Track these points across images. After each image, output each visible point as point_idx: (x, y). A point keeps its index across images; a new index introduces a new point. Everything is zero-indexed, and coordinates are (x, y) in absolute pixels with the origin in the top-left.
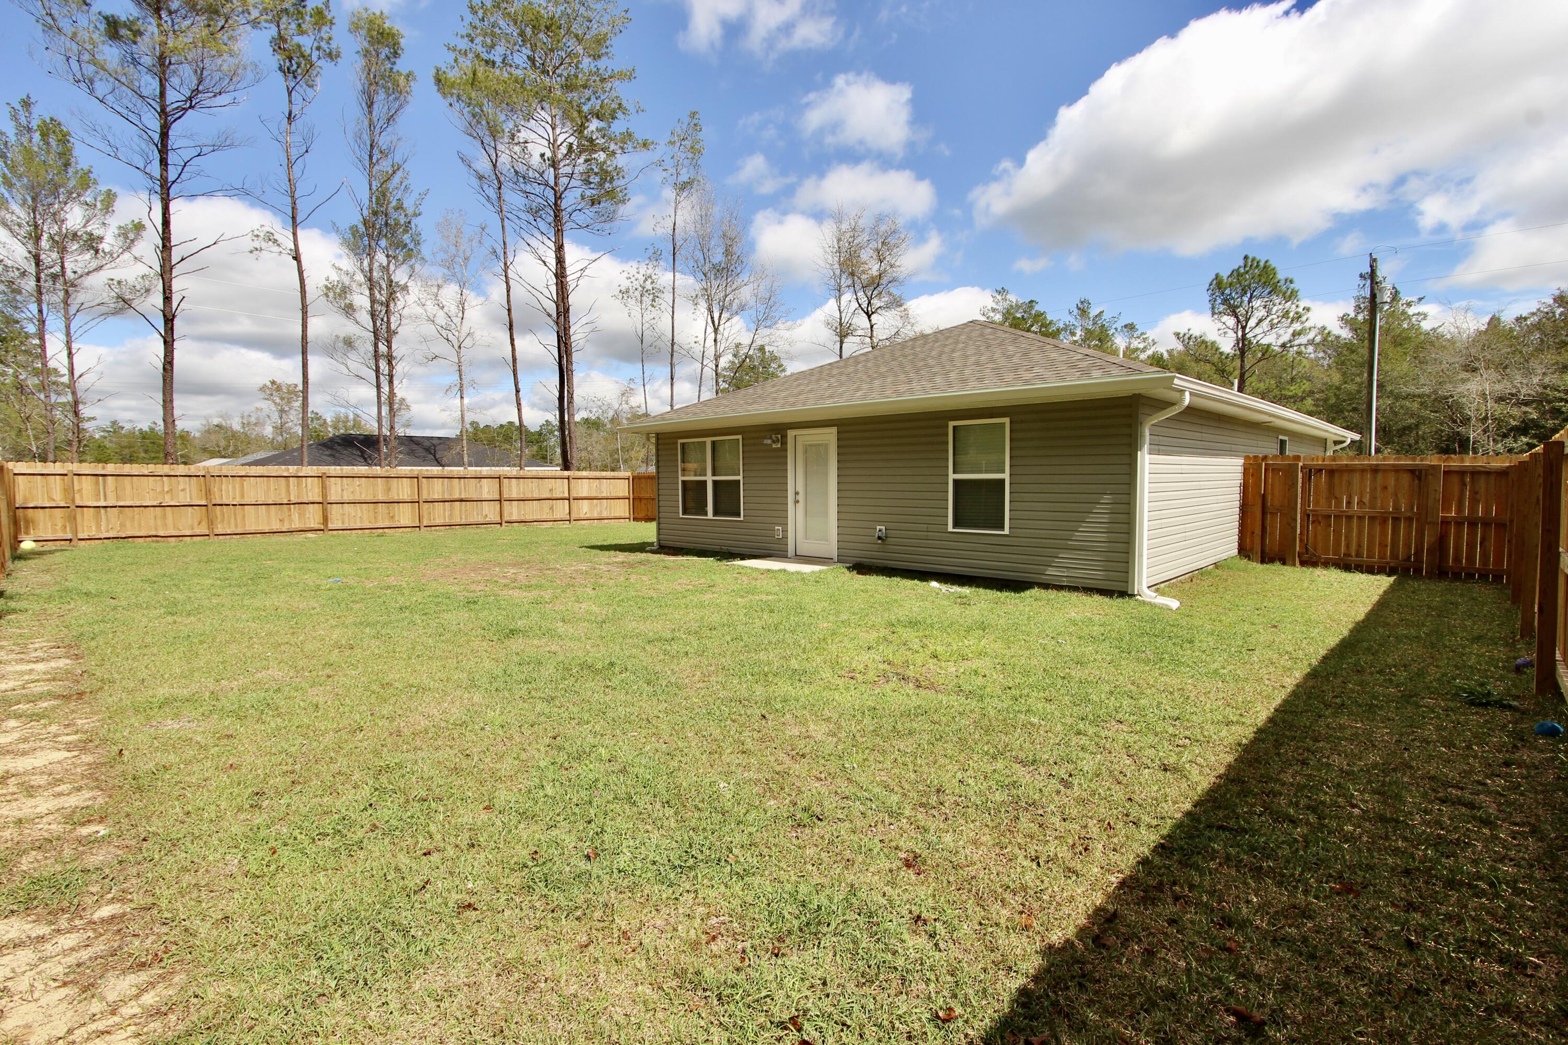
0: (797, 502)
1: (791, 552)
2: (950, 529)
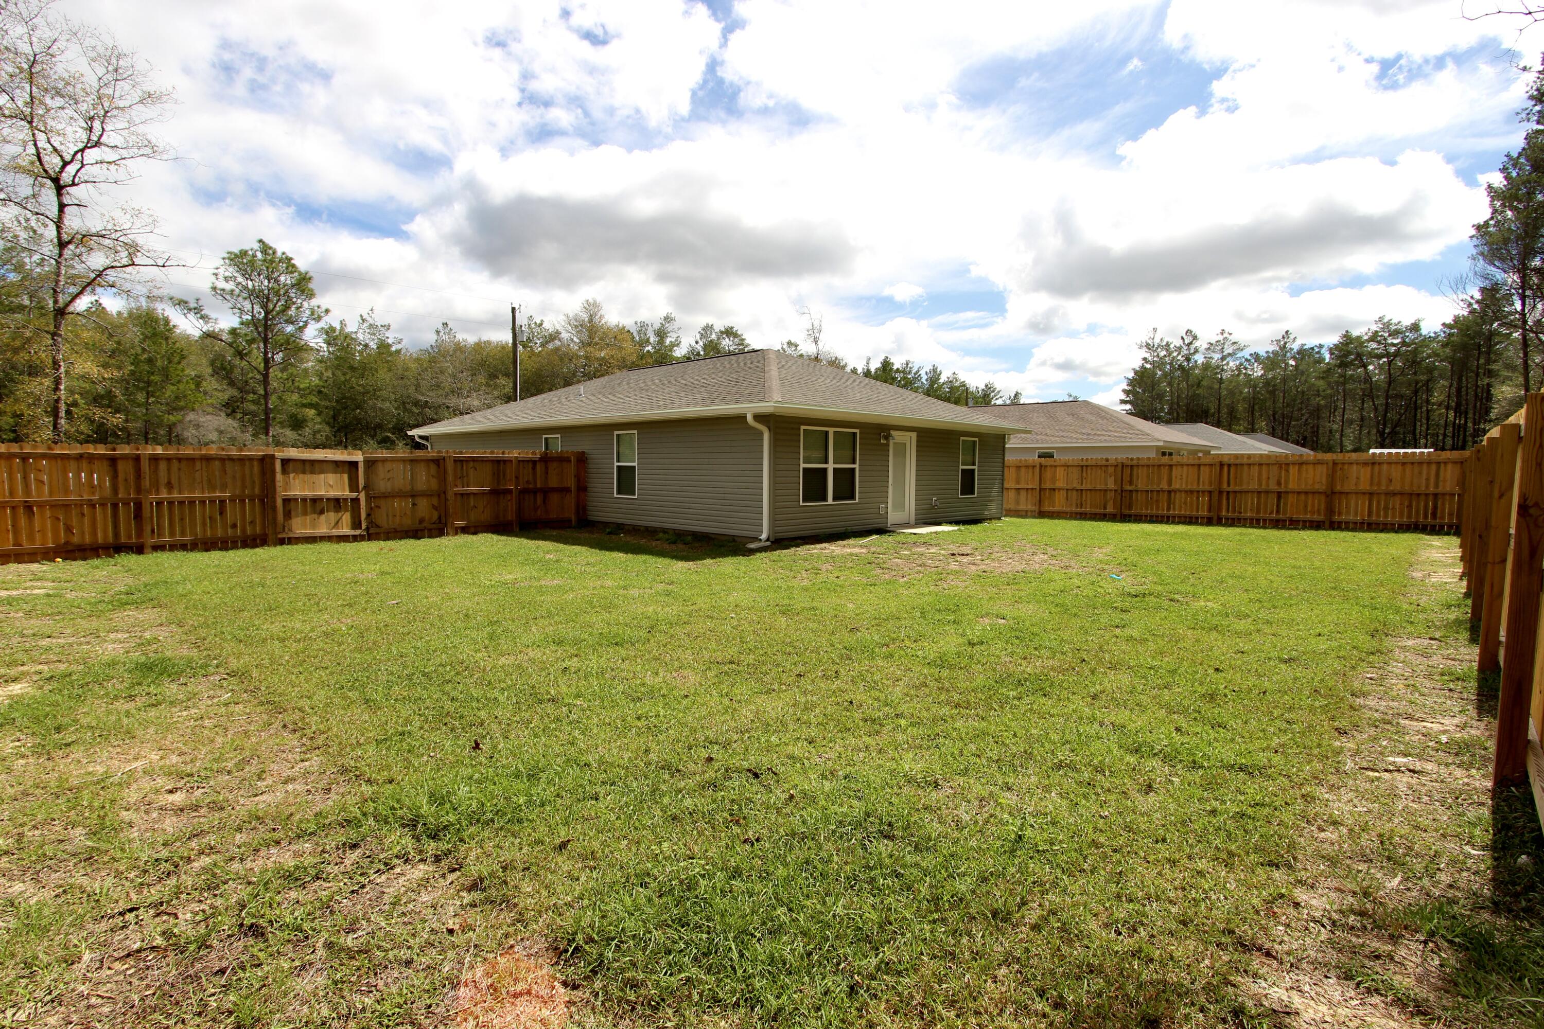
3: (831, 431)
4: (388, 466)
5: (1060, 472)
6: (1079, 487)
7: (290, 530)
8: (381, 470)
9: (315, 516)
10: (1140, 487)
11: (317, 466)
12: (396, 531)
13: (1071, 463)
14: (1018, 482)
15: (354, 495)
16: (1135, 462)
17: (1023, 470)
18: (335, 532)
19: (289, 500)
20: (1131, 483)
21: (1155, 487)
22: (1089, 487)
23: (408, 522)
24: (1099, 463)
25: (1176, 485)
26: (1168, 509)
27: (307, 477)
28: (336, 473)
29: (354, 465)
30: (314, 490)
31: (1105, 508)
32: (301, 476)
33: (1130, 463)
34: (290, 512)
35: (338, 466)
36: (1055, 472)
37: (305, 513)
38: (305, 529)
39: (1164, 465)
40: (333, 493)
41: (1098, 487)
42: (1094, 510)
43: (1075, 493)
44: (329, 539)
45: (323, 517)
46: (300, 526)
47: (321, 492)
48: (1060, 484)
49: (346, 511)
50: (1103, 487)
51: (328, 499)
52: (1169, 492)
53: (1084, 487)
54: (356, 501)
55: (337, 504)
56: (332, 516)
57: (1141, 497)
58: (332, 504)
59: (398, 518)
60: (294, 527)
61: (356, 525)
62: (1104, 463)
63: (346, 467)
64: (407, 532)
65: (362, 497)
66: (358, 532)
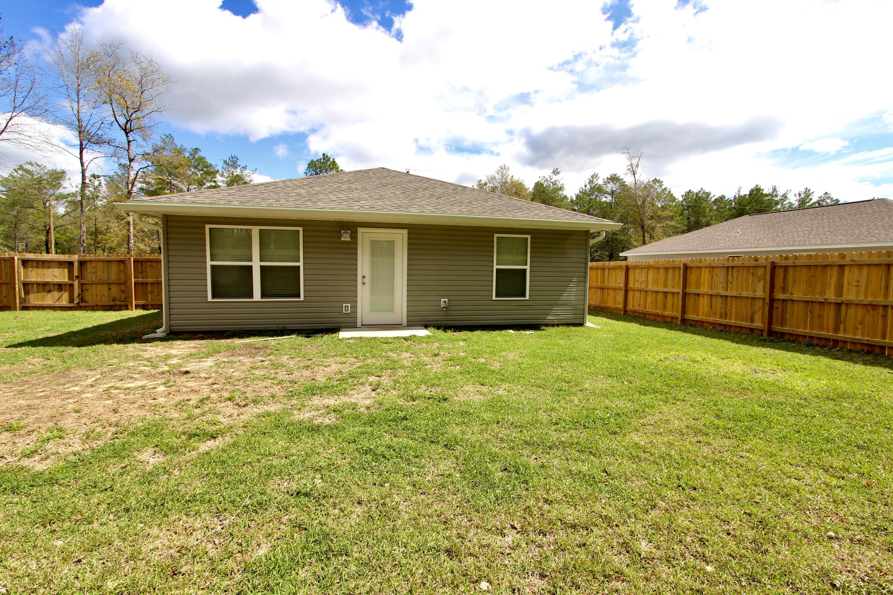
0: (364, 283)
1: (359, 324)
2: (494, 298)
3: (255, 230)
4: (94, 264)
5: (705, 275)
6: (723, 293)
7: (29, 302)
8: (89, 267)
9: (45, 294)
10: (795, 297)
11: (46, 264)
12: (97, 305)
13: (716, 264)
14: (666, 286)
15: (71, 282)
16: (790, 263)
17: (671, 272)
18: (57, 304)
19: (28, 284)
20: (784, 289)
21: (819, 298)
22: (734, 293)
23: (106, 301)
24: (747, 264)
25: (849, 295)
26: (836, 329)
27: (40, 270)
28: (59, 268)
29: (71, 263)
30: (44, 278)
31: (752, 321)
32: (36, 270)
33: (783, 263)
34: (28, 291)
35: (61, 264)
36: (700, 275)
37: (38, 292)
38: (38, 301)
39: (832, 266)
40: (57, 280)
41: (744, 294)
42: (739, 323)
43: (719, 299)
44: (53, 308)
45: (50, 294)
46: (34, 299)
47: (49, 279)
48: (705, 289)
49: (65, 291)
50: (750, 294)
51: (53, 284)
52: (839, 305)
53: (728, 293)
54: (72, 285)
55: (60, 287)
56: (56, 294)
57: (797, 310)
58: (56, 287)
59: (99, 297)
60: (31, 300)
61: (71, 300)
62: (752, 263)
63: (67, 265)
64: (104, 306)
65: (76, 283)
66: (71, 305)
